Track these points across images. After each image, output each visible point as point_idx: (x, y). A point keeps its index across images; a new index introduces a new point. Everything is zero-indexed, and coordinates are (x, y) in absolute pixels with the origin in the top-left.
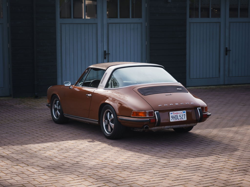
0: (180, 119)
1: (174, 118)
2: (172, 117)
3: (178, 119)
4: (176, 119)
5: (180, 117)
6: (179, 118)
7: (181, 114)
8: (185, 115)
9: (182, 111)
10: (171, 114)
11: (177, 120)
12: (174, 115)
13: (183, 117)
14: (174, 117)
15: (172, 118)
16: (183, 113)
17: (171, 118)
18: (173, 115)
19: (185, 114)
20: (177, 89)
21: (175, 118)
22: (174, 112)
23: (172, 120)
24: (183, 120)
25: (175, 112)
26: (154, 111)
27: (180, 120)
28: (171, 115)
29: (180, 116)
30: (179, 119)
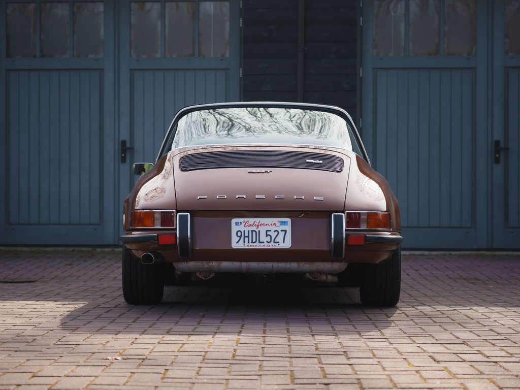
0: (266, 244)
1: (246, 239)
2: (239, 234)
3: (259, 242)
4: (254, 240)
5: (267, 235)
6: (263, 238)
7: (274, 228)
8: (286, 231)
9: (275, 220)
10: (237, 224)
11: (257, 246)
12: (247, 229)
13: (280, 239)
14: (246, 235)
15: (240, 237)
16: (278, 224)
17: (234, 239)
18: (242, 228)
19: (288, 228)
20: (307, 161)
21: (248, 237)
22: (246, 220)
23: (236, 244)
24: (277, 246)
25: (251, 221)
26: (178, 212)
27: (266, 246)
28: (234, 229)
29: (268, 233)
30: (264, 243)
